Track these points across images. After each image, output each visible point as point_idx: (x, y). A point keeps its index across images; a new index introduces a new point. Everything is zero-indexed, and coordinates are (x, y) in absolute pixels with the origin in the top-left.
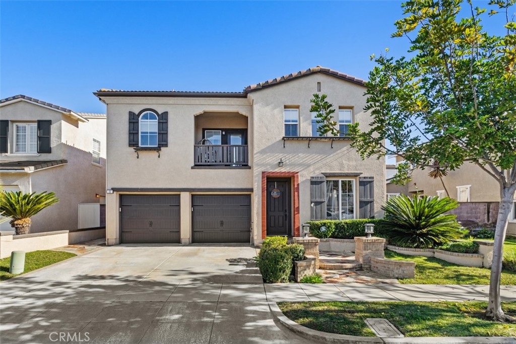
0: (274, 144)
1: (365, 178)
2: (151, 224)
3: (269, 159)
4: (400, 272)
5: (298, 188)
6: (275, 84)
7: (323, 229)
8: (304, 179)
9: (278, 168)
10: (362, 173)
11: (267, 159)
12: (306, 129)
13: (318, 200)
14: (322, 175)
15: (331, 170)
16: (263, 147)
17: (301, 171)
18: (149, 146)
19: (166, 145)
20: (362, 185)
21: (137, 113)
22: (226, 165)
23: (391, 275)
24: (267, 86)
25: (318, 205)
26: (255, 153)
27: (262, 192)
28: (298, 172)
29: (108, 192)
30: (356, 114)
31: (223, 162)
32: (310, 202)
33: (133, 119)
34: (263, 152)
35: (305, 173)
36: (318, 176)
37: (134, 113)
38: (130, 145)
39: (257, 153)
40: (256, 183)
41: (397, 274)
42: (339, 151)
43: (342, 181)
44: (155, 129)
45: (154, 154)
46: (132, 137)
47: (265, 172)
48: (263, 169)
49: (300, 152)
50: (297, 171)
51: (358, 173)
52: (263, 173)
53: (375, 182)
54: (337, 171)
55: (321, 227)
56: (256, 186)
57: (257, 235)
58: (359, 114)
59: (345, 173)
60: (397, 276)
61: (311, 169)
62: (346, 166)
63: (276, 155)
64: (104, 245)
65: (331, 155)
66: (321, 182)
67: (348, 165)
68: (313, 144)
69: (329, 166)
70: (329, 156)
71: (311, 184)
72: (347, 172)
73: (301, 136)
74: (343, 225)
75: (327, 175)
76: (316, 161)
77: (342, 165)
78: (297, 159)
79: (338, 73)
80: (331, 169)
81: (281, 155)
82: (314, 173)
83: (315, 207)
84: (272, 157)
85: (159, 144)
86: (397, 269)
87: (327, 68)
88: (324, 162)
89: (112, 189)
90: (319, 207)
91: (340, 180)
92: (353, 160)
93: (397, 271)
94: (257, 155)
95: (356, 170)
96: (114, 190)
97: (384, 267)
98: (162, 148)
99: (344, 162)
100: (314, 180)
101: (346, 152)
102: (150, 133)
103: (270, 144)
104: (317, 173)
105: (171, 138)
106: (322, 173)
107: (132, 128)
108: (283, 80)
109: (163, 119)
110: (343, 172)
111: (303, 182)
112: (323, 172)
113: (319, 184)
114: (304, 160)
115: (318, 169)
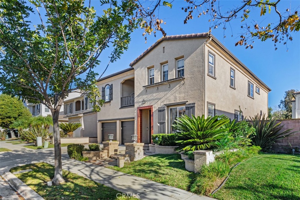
1: (189, 104)
5: (153, 115)
8: (156, 109)
9: (144, 104)
10: (188, 101)
12: (158, 79)
13: (162, 121)
14: (164, 106)
17: (154, 104)
18: (107, 101)
19: (112, 99)
21: (104, 87)
25: (162, 124)
26: (135, 97)
28: (152, 106)
29: (98, 122)
32: (158, 123)
33: (103, 90)
34: (138, 96)
35: (156, 105)
42: (174, 89)
45: (109, 104)
47: (139, 107)
49: (154, 93)
51: (185, 102)
56: (135, 116)
58: (186, 60)
61: (159, 102)
62: (178, 98)
63: (143, 97)
66: (164, 110)
67: (179, 97)
68: (160, 87)
69: (168, 99)
70: (168, 93)
71: (159, 112)
72: (179, 101)
75: (168, 106)
76: (162, 97)
77: (175, 98)
78: (153, 97)
80: (169, 101)
81: (145, 96)
82: (160, 105)
83: (160, 126)
84: (141, 99)
85: (110, 99)
88: (166, 97)
90: (162, 125)
91: (178, 107)
92: (182, 93)
94: (136, 99)
95: (184, 99)
98: (111, 101)
99: (177, 95)
100: (160, 109)
101: (178, 88)
102: (108, 95)
104: (162, 105)
105: (113, 96)
106: (164, 105)
107: (103, 94)
109: (111, 88)
111: (155, 111)
112: (165, 103)
113: (162, 112)
114: (156, 97)
115: (162, 102)
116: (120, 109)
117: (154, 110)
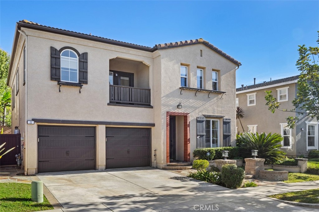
0: (174, 91)
1: (226, 119)
2: (67, 153)
3: (171, 102)
4: (281, 177)
5: (189, 124)
6: (176, 46)
7: (208, 154)
8: (193, 119)
9: (177, 109)
10: (224, 116)
11: (170, 102)
12: (194, 83)
13: (201, 134)
14: (203, 116)
15: (208, 113)
16: (167, 93)
17: (191, 112)
18: (69, 81)
19: (86, 83)
20: (224, 124)
21: (58, 49)
22: (117, 103)
23: (276, 180)
24: (171, 46)
25: (201, 137)
26: (162, 96)
27: (167, 127)
29: (29, 122)
30: (221, 76)
31: (115, 100)
32: (196, 136)
33: (55, 55)
34: (167, 96)
35: (193, 114)
36: (201, 117)
37: (56, 49)
38: (52, 79)
39: (163, 97)
40: (163, 120)
41: (279, 178)
42: (212, 100)
43: (212, 121)
44: (76, 67)
45: (76, 90)
46: (54, 71)
47: (168, 112)
48: (167, 109)
49: (190, 99)
50: (189, 113)
51: (223, 116)
52: (167, 112)
53: (231, 122)
54: (211, 114)
55: (207, 152)
56: (163, 122)
57: (163, 160)
58: (223, 76)
59: (215, 116)
60: (279, 180)
61: (197, 111)
63: (176, 99)
64: (23, 174)
65: (208, 103)
66: (203, 121)
67: (217, 110)
68: (198, 94)
69: (207, 110)
70: (207, 103)
71: (197, 122)
73: (191, 87)
74: (219, 151)
75: (207, 117)
76: (200, 106)
77: (214, 110)
78: (188, 103)
79: (213, 46)
81: (179, 99)
82: (199, 115)
83: (199, 138)
84: (173, 101)
85: (79, 81)
86: (280, 176)
87: (207, 41)
88: (204, 107)
89: (33, 120)
91: (211, 120)
92: (219, 107)
93: (280, 177)
94: (163, 98)
95: (222, 114)
96: (35, 120)
97: (271, 175)
98: (83, 85)
99: (215, 108)
100: (198, 119)
101: (216, 101)
102: (71, 69)
103: (172, 91)
104: (200, 115)
105: (90, 77)
107: (54, 63)
108: (181, 44)
109: (83, 59)
110: (215, 115)
111: (192, 121)
112: (204, 114)
113: (201, 123)
114: (193, 104)
115: (201, 112)
116: (108, 104)
117: (191, 119)
